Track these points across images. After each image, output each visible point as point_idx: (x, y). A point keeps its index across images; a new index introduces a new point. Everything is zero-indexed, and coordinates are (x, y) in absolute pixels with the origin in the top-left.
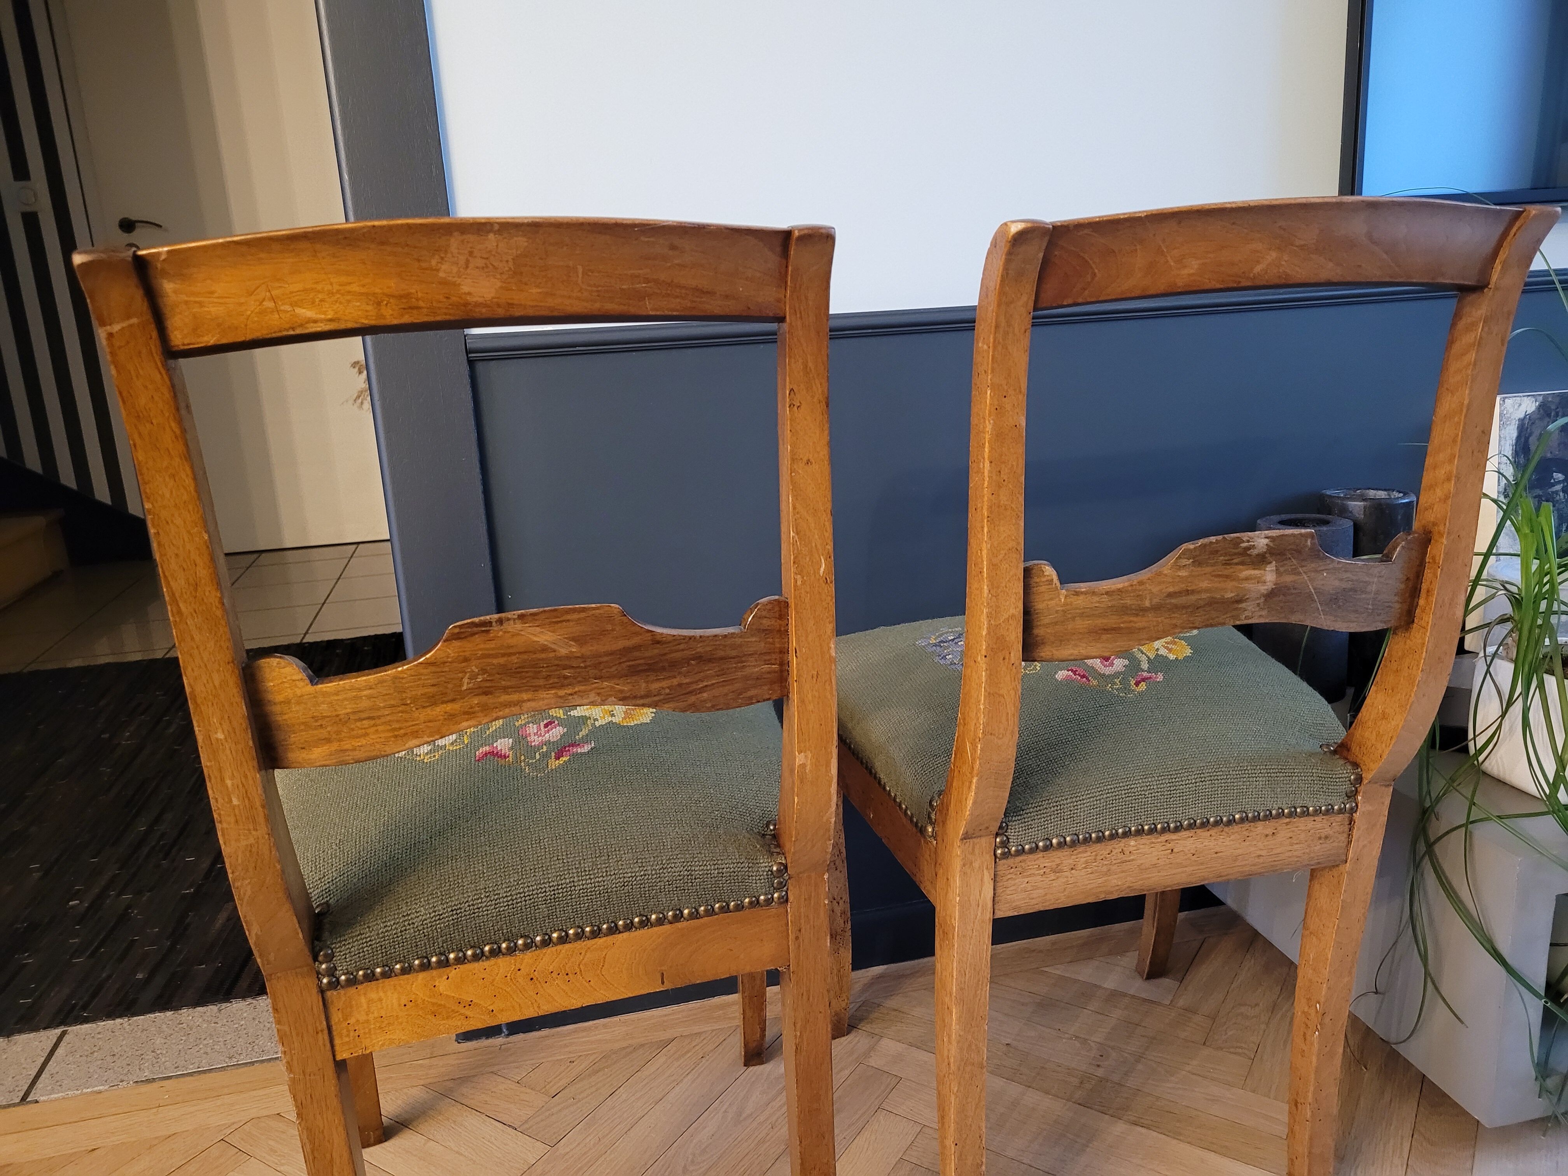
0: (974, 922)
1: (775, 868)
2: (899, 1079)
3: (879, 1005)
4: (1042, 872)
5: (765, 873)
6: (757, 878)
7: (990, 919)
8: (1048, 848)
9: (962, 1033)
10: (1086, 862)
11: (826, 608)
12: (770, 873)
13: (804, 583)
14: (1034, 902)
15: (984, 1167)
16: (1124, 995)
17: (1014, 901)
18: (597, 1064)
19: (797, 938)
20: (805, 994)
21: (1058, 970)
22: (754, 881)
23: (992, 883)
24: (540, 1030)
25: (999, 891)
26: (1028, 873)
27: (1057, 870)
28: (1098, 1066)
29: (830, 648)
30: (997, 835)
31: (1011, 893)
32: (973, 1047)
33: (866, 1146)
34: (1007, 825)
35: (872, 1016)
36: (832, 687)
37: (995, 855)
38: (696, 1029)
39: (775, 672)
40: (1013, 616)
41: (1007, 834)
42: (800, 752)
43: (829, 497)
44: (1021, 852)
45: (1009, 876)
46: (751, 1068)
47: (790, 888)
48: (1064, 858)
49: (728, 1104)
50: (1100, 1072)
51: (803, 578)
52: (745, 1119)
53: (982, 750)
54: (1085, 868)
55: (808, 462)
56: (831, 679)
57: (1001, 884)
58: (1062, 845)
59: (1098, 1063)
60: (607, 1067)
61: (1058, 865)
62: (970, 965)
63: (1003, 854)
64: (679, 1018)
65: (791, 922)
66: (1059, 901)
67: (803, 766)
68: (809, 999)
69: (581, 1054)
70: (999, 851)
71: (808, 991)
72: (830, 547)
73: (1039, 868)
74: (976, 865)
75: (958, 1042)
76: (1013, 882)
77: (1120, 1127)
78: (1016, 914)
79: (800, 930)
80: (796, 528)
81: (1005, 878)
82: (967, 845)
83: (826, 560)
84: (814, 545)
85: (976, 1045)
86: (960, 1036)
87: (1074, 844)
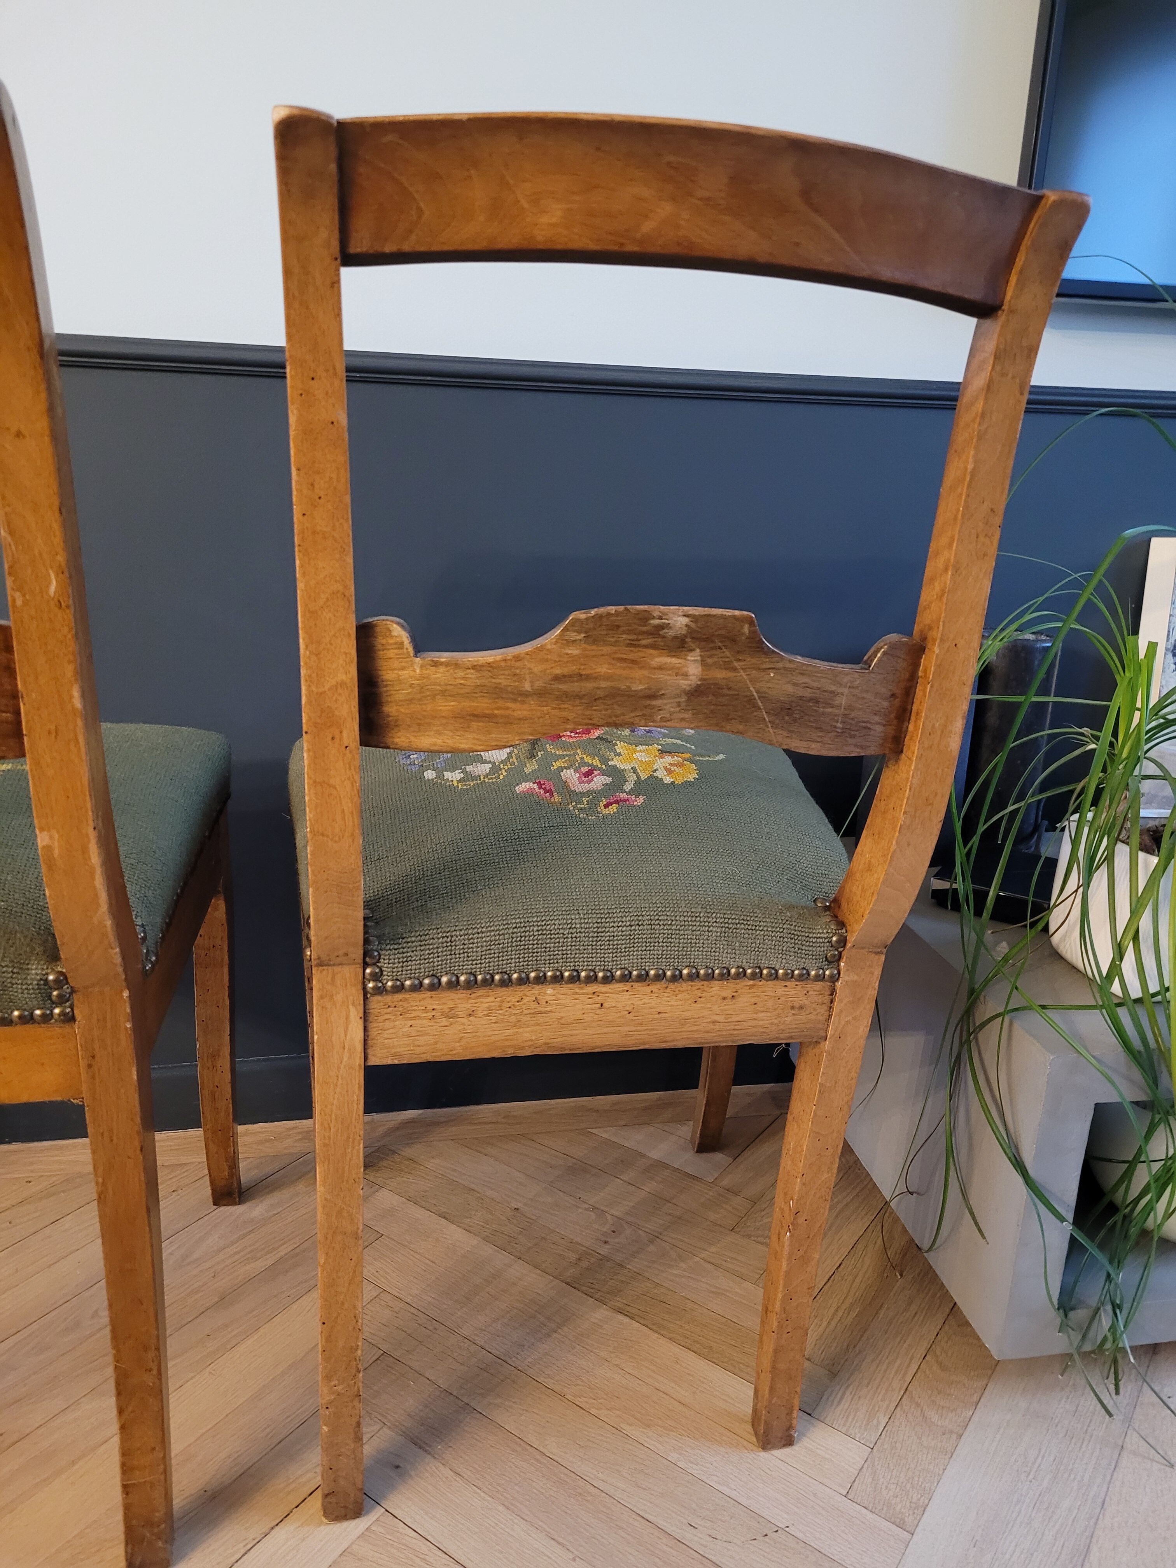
0: (339, 1067)
1: (51, 977)
2: (379, 1235)
4: (430, 1015)
5: (35, 982)
6: (24, 987)
7: (360, 1065)
8: (435, 986)
9: (329, 1197)
10: (489, 1008)
11: (62, 642)
12: (42, 982)
13: (26, 603)
14: (418, 1050)
16: (666, 1166)
17: (393, 1047)
18: (54, 1187)
19: (90, 1066)
22: (20, 991)
23: (361, 1022)
24: (10, 1142)
25: (373, 1032)
26: (412, 1015)
27: (450, 1014)
28: (606, 1242)
29: (71, 697)
30: (365, 965)
31: (388, 1036)
32: (345, 1214)
34: (380, 955)
36: (79, 750)
37: (364, 988)
39: (7, 722)
41: (379, 964)
42: (42, 830)
43: (55, 487)
44: (399, 988)
45: (387, 1017)
46: (222, 1208)
47: (76, 1003)
48: (459, 1000)
50: (604, 1250)
51: (24, 596)
53: (313, 854)
54: (487, 1015)
55: (19, 434)
56: (77, 739)
57: (375, 1025)
58: (454, 985)
59: (607, 1239)
61: (451, 1009)
62: (336, 1119)
63: (375, 988)
65: (81, 1046)
66: (454, 1052)
67: (48, 848)
68: (112, 1141)
69: (42, 1174)
70: (371, 985)
71: (111, 1131)
72: (61, 558)
73: (426, 1010)
74: (339, 998)
75: (324, 1207)
76: (392, 1024)
77: (601, 1313)
78: (396, 1062)
79: (93, 1057)
80: (9, 526)
81: (381, 1019)
82: (325, 972)
83: (57, 576)
84: (36, 552)
85: (348, 1212)
86: (326, 1199)
87: (472, 984)
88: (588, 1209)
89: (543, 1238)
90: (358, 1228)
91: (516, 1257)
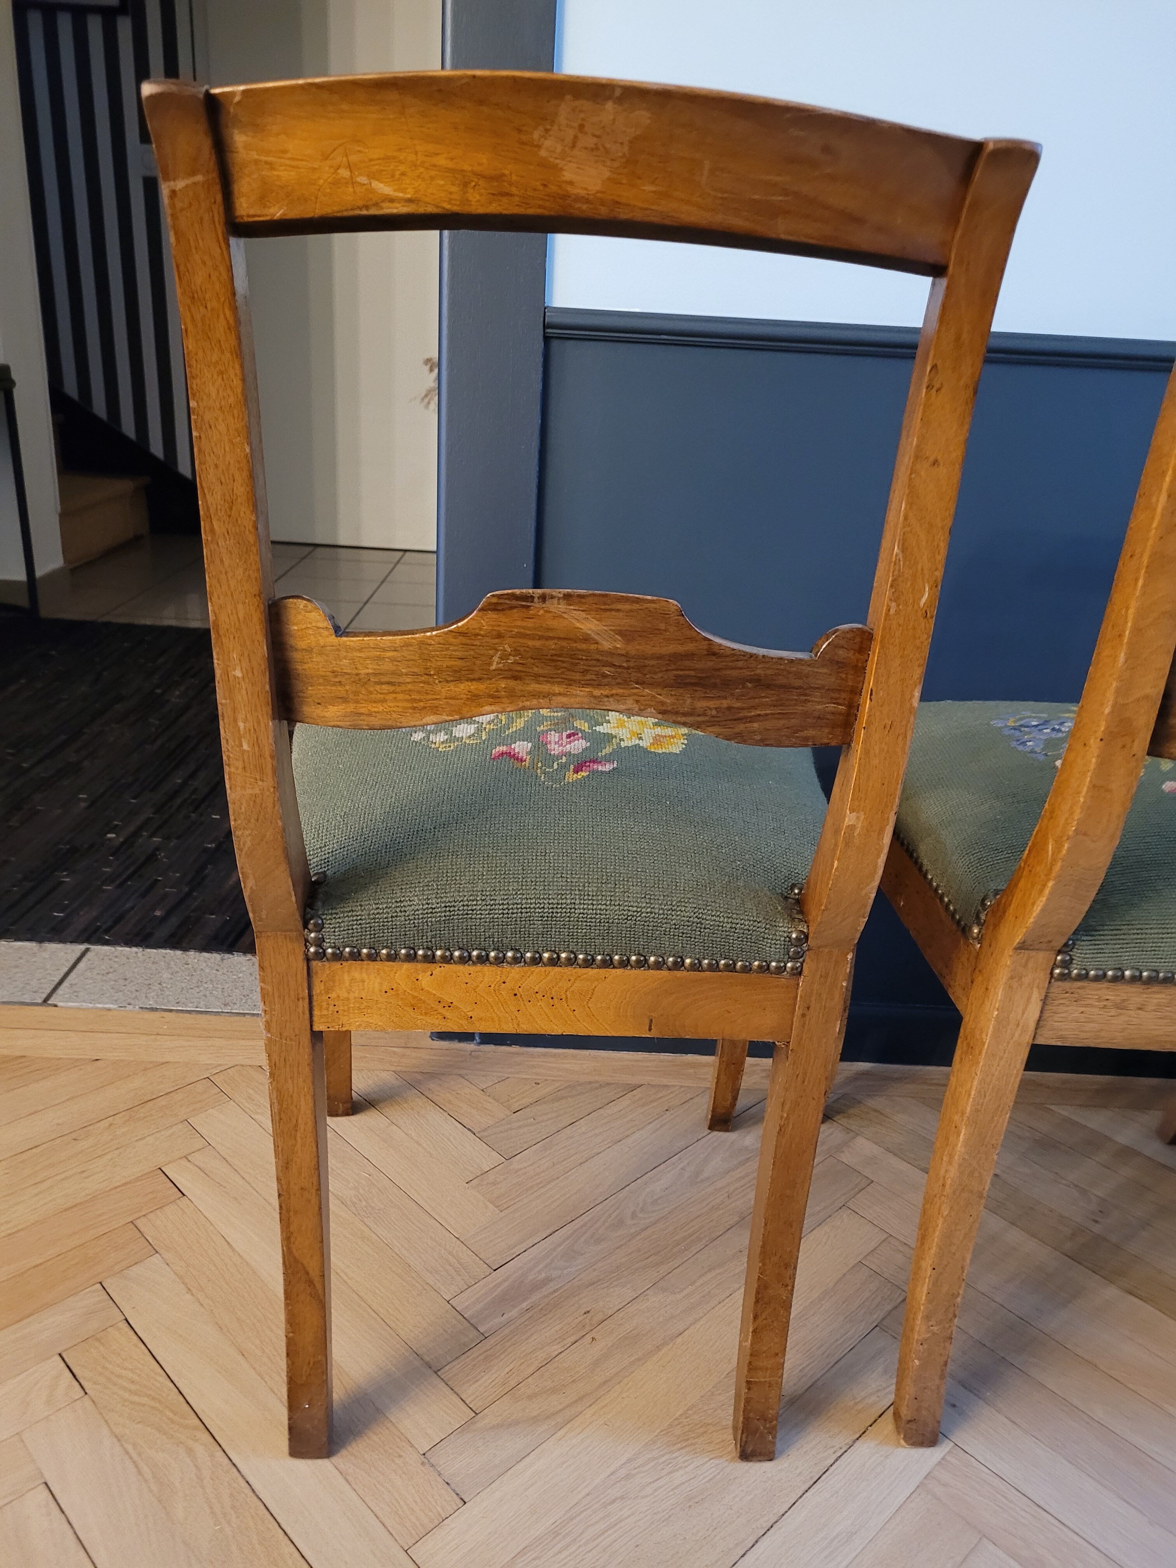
0: (1008, 1043)
1: (794, 936)
2: (869, 1181)
3: (860, 1102)
4: (1102, 1004)
5: (783, 939)
6: (773, 942)
7: (1028, 1043)
8: (1119, 979)
9: (966, 1157)
10: (1159, 1005)
11: (918, 648)
12: (788, 939)
13: (897, 612)
14: (1083, 1035)
15: (959, 1300)
16: (1138, 1154)
17: (1061, 1030)
18: (560, 1092)
19: (803, 1015)
20: (801, 1075)
21: (1065, 1112)
22: (769, 945)
23: (1040, 1004)
24: (510, 1045)
25: (1046, 1014)
26: (1085, 1003)
27: (1121, 1006)
28: (1096, 1222)
29: (912, 696)
30: (1059, 952)
31: (1060, 1020)
32: (976, 1174)
33: (824, 1240)
34: (1074, 944)
35: (851, 1111)
36: (905, 744)
37: (1052, 973)
38: (665, 1081)
39: (840, 714)
40: (1146, 697)
41: (1071, 953)
42: (852, 811)
43: (952, 511)
44: (1084, 977)
45: (1061, 1001)
46: (715, 1133)
47: (807, 960)
48: (1133, 994)
49: (686, 1162)
50: (1097, 1229)
51: (898, 606)
52: (702, 1181)
53: (1069, 850)
54: (1154, 1011)
55: (935, 463)
56: (906, 734)
57: (1050, 1007)
58: (1135, 979)
59: (1097, 1219)
60: (571, 1097)
61: (1124, 1001)
62: (993, 1088)
63: (1061, 975)
64: (648, 1067)
65: (801, 997)
66: (1114, 1041)
67: (852, 828)
68: (803, 1082)
69: (546, 1078)
70: (1057, 971)
71: (805, 1074)
72: (939, 574)
73: (1099, 1000)
74: (1026, 980)
75: (960, 1165)
76: (1066, 1009)
77: (1111, 1292)
78: (1059, 1044)
79: (808, 1008)
80: (903, 544)
81: (1057, 1002)
82: (1022, 955)
83: (930, 589)
84: (920, 568)
85: (980, 1173)
86: (964, 1159)
87: (1152, 980)
88: (1069, 1186)
89: (1032, 1209)
90: (984, 1189)
91: (1010, 1222)
